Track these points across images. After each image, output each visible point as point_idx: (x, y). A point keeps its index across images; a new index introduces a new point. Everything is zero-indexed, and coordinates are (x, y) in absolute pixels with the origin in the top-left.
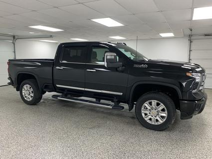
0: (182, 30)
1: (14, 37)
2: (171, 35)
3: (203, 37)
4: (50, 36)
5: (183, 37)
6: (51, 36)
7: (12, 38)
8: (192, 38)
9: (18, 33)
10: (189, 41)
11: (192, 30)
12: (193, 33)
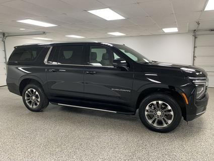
0: (188, 24)
1: (4, 34)
2: (175, 30)
3: (209, 32)
4: (42, 32)
5: (187, 33)
6: (44, 33)
7: (2, 36)
8: (197, 33)
10: (194, 37)
11: (199, 24)
12: (199, 28)
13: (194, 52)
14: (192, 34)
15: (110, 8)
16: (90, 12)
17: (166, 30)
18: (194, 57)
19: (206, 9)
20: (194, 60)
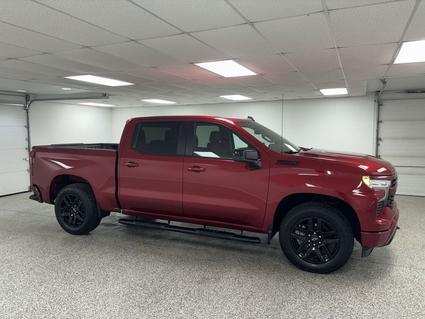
0: (365, 82)
1: (27, 96)
2: (343, 91)
4: (102, 94)
6: (105, 96)
7: (24, 100)
8: (383, 97)
9: (35, 89)
10: (377, 104)
11: (385, 82)
12: (386, 88)
13: (378, 131)
14: (373, 98)
16: (200, 65)
17: (326, 92)
18: (378, 139)
19: (396, 62)
20: (378, 145)
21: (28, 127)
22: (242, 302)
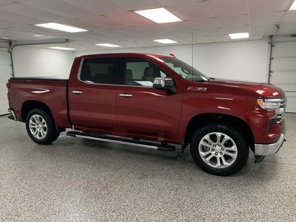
1: (10, 42)
2: (245, 35)
4: (65, 39)
6: (67, 40)
7: (8, 45)
8: (274, 40)
9: (16, 36)
10: (270, 45)
11: (278, 28)
12: (278, 33)
13: (270, 66)
14: (268, 40)
15: (165, 7)
16: (137, 12)
17: (233, 36)
18: (270, 72)
19: (291, 9)
20: (270, 76)
21: (12, 66)
22: (173, 193)
